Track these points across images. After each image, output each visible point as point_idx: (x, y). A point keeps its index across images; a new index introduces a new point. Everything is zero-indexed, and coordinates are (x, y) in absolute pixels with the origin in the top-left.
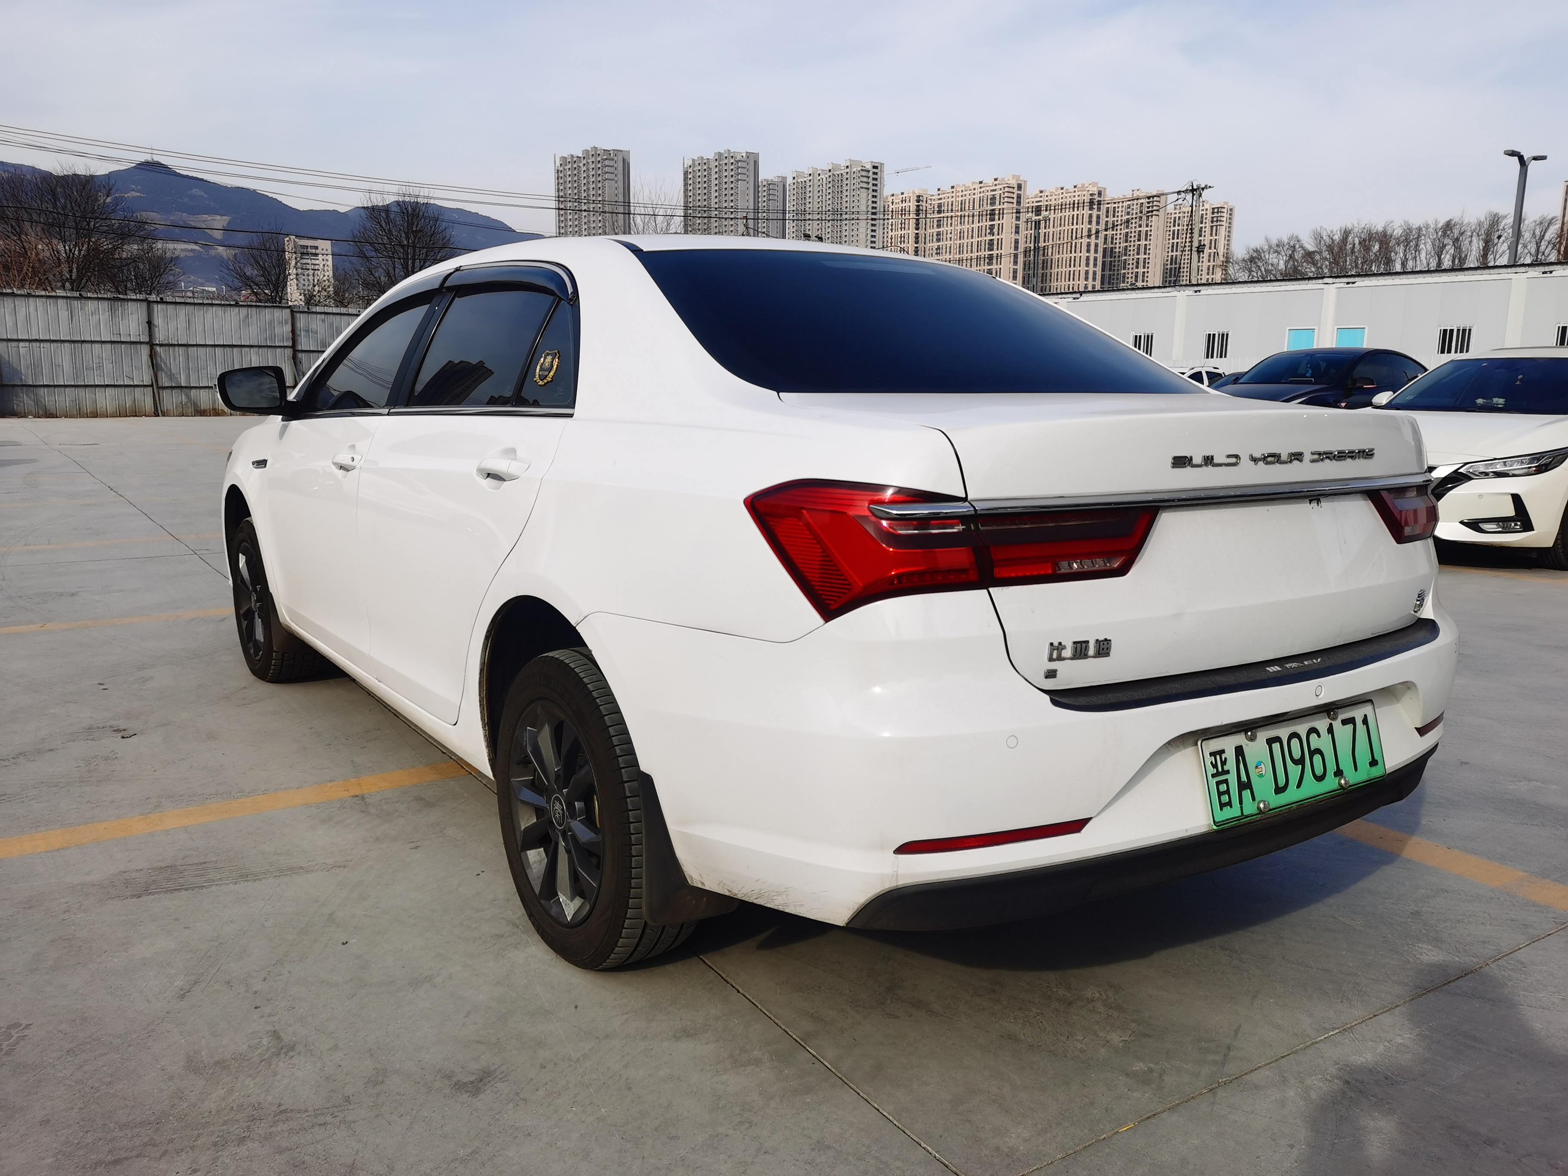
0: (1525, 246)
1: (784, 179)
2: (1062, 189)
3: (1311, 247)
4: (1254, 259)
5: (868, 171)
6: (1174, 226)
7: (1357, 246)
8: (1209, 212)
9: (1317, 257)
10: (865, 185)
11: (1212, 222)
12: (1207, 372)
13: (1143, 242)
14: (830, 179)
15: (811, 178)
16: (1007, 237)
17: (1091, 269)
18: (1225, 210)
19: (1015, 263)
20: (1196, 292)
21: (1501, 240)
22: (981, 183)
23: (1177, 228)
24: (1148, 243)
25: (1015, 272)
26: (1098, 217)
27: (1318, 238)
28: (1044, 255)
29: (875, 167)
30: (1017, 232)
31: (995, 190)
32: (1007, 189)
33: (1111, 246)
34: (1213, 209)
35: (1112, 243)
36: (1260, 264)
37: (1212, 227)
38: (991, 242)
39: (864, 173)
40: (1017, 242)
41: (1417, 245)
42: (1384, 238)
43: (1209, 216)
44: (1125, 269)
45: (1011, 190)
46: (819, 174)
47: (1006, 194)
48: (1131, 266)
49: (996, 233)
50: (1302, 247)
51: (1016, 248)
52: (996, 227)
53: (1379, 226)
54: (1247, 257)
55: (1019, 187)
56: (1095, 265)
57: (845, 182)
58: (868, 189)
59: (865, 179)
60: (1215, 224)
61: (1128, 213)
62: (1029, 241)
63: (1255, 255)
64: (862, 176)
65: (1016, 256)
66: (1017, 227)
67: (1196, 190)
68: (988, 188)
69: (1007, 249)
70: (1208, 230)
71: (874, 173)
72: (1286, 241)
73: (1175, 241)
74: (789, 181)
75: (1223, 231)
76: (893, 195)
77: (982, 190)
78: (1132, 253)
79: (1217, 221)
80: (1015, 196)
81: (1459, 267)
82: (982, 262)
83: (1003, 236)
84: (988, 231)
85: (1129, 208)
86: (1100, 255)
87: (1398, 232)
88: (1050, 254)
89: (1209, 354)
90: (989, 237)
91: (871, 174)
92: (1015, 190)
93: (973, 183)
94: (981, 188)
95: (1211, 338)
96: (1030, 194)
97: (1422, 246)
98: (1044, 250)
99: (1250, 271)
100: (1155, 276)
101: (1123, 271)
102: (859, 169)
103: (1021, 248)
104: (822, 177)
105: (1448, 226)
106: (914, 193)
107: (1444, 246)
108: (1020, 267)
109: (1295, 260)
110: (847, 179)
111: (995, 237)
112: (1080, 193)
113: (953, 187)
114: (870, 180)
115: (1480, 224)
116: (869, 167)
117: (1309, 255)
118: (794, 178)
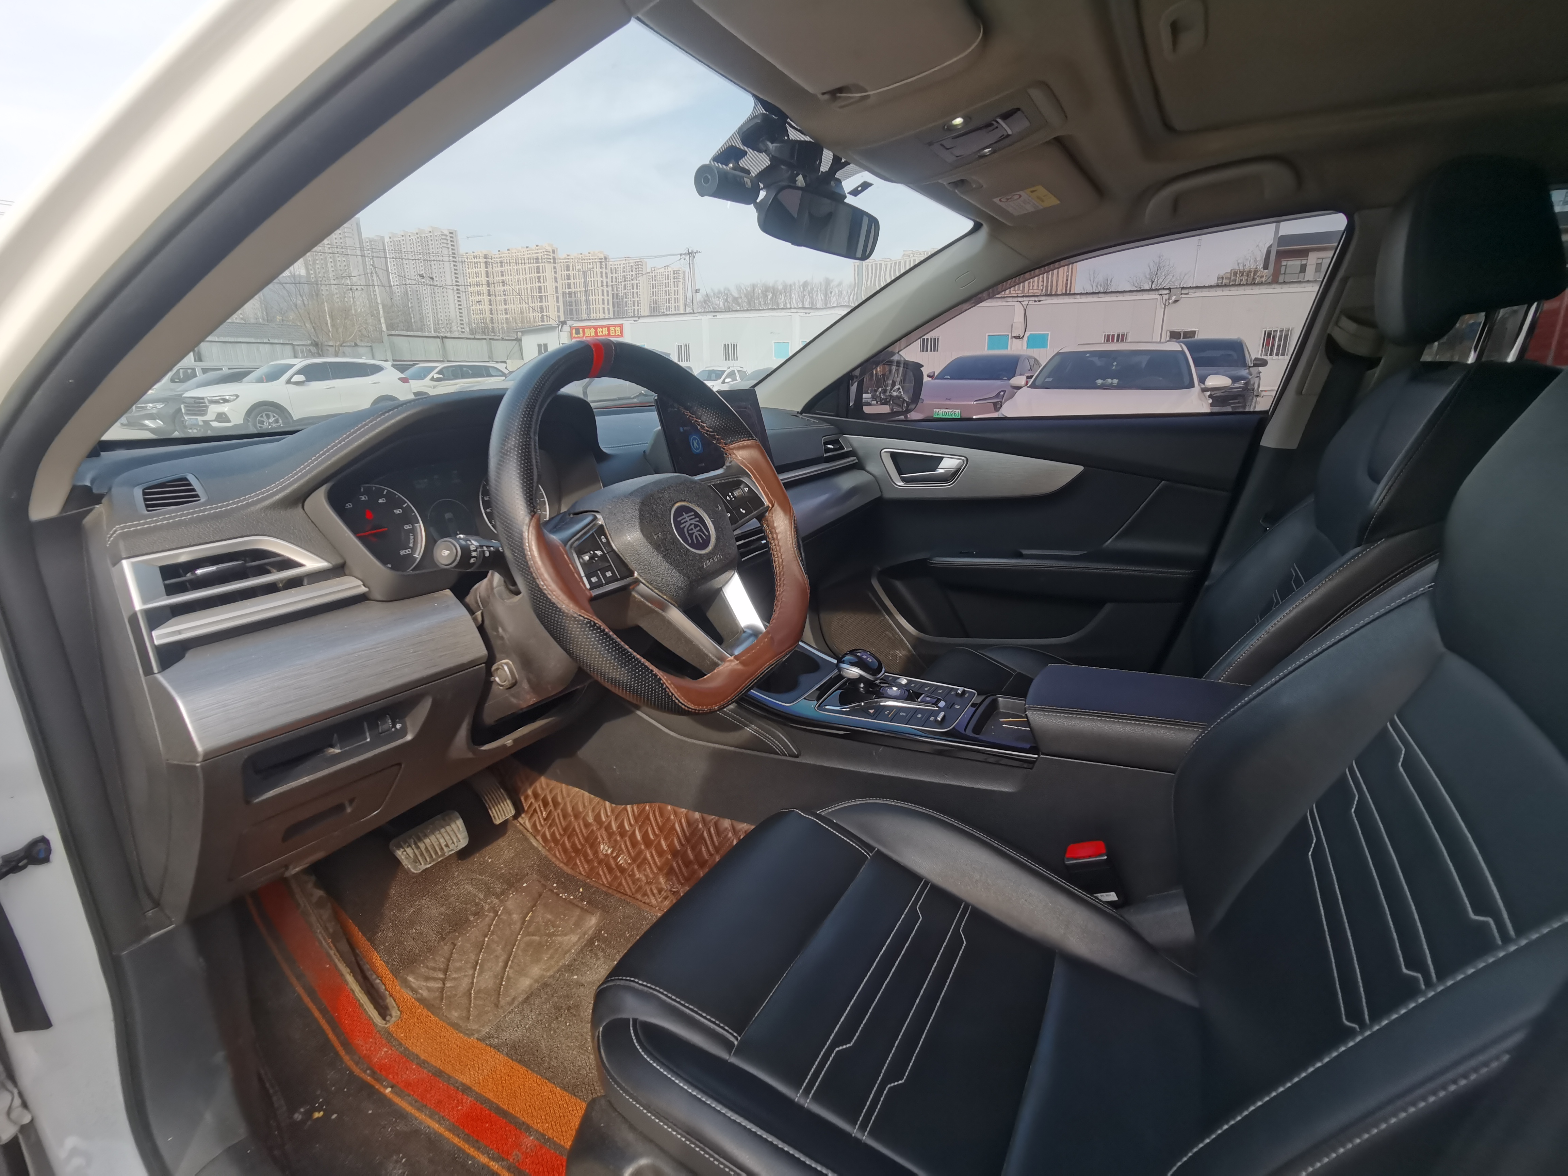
0: (844, 298)
1: (382, 238)
2: (581, 254)
3: (736, 295)
4: (707, 300)
5: (447, 236)
6: (653, 281)
7: (761, 295)
8: (672, 273)
9: (740, 301)
10: (446, 245)
11: (674, 279)
12: (738, 371)
13: (635, 290)
14: (419, 240)
15: (403, 238)
16: (550, 285)
17: (606, 306)
18: (681, 272)
19: (558, 302)
20: (714, 316)
21: (833, 294)
22: (527, 247)
23: (654, 282)
24: (638, 291)
25: (558, 308)
26: (606, 273)
27: (739, 289)
28: (575, 297)
29: (451, 233)
30: (556, 281)
31: (537, 253)
32: (545, 253)
33: (616, 292)
34: (674, 271)
35: (617, 290)
36: (709, 304)
37: (674, 282)
38: (540, 288)
39: (443, 237)
40: (556, 288)
41: (790, 295)
42: (775, 291)
43: (672, 275)
44: (626, 306)
45: (548, 253)
46: (410, 236)
47: (546, 256)
48: (630, 305)
49: (542, 281)
50: (731, 294)
51: (557, 292)
52: (542, 278)
53: (771, 284)
54: (702, 300)
55: (554, 252)
56: (608, 304)
57: (430, 243)
58: (448, 248)
59: (445, 241)
60: (676, 280)
61: (624, 272)
62: (564, 287)
63: (706, 298)
64: (442, 239)
65: (557, 298)
66: (556, 278)
67: (691, 253)
68: (533, 252)
69: (551, 290)
70: (672, 283)
71: (451, 237)
72: (723, 291)
73: (654, 290)
74: (387, 240)
75: (681, 285)
76: (467, 253)
77: (529, 252)
78: (629, 297)
79: (677, 278)
80: (551, 257)
81: (813, 308)
82: (536, 301)
83: (547, 284)
84: (537, 280)
85: (624, 268)
86: (610, 298)
87: (780, 287)
88: (579, 296)
89: (727, 357)
90: (538, 284)
91: (448, 238)
92: (551, 254)
93: (522, 247)
94: (527, 251)
95: (726, 347)
96: (561, 255)
97: (793, 295)
98: (575, 294)
99: (705, 308)
100: (645, 311)
101: (626, 308)
102: (440, 233)
103: (560, 291)
104: (413, 237)
105: (805, 284)
106: (481, 252)
107: (805, 296)
108: (561, 304)
109: (728, 302)
110: (431, 240)
111: (542, 285)
112: (593, 258)
113: (508, 250)
114: (449, 242)
115: (821, 283)
116: (446, 233)
117: (735, 299)
118: (390, 238)
